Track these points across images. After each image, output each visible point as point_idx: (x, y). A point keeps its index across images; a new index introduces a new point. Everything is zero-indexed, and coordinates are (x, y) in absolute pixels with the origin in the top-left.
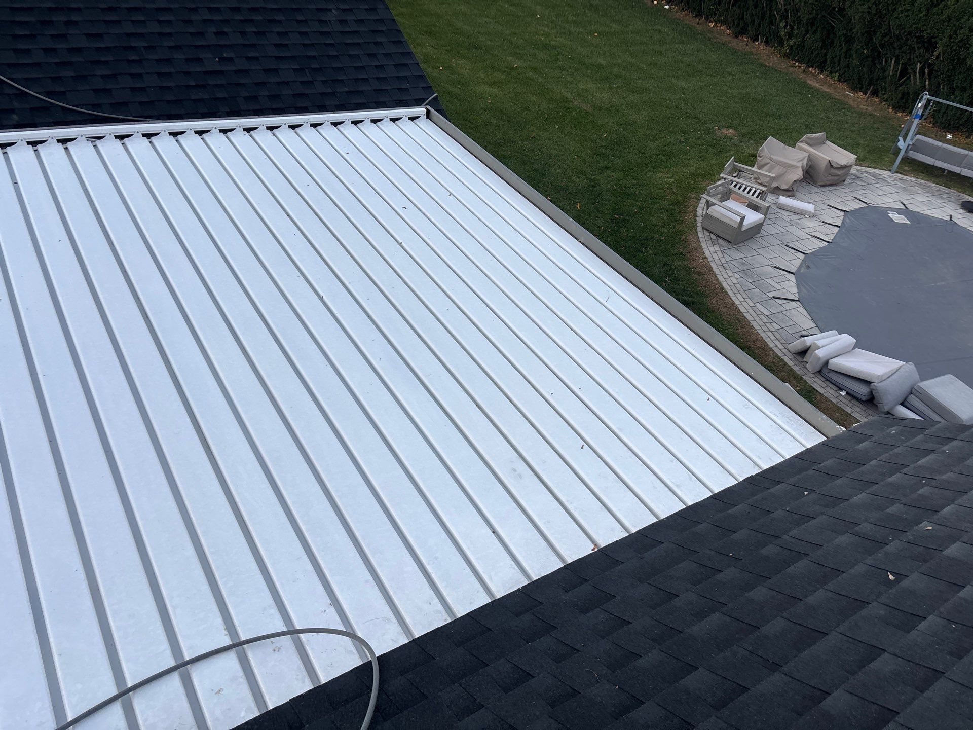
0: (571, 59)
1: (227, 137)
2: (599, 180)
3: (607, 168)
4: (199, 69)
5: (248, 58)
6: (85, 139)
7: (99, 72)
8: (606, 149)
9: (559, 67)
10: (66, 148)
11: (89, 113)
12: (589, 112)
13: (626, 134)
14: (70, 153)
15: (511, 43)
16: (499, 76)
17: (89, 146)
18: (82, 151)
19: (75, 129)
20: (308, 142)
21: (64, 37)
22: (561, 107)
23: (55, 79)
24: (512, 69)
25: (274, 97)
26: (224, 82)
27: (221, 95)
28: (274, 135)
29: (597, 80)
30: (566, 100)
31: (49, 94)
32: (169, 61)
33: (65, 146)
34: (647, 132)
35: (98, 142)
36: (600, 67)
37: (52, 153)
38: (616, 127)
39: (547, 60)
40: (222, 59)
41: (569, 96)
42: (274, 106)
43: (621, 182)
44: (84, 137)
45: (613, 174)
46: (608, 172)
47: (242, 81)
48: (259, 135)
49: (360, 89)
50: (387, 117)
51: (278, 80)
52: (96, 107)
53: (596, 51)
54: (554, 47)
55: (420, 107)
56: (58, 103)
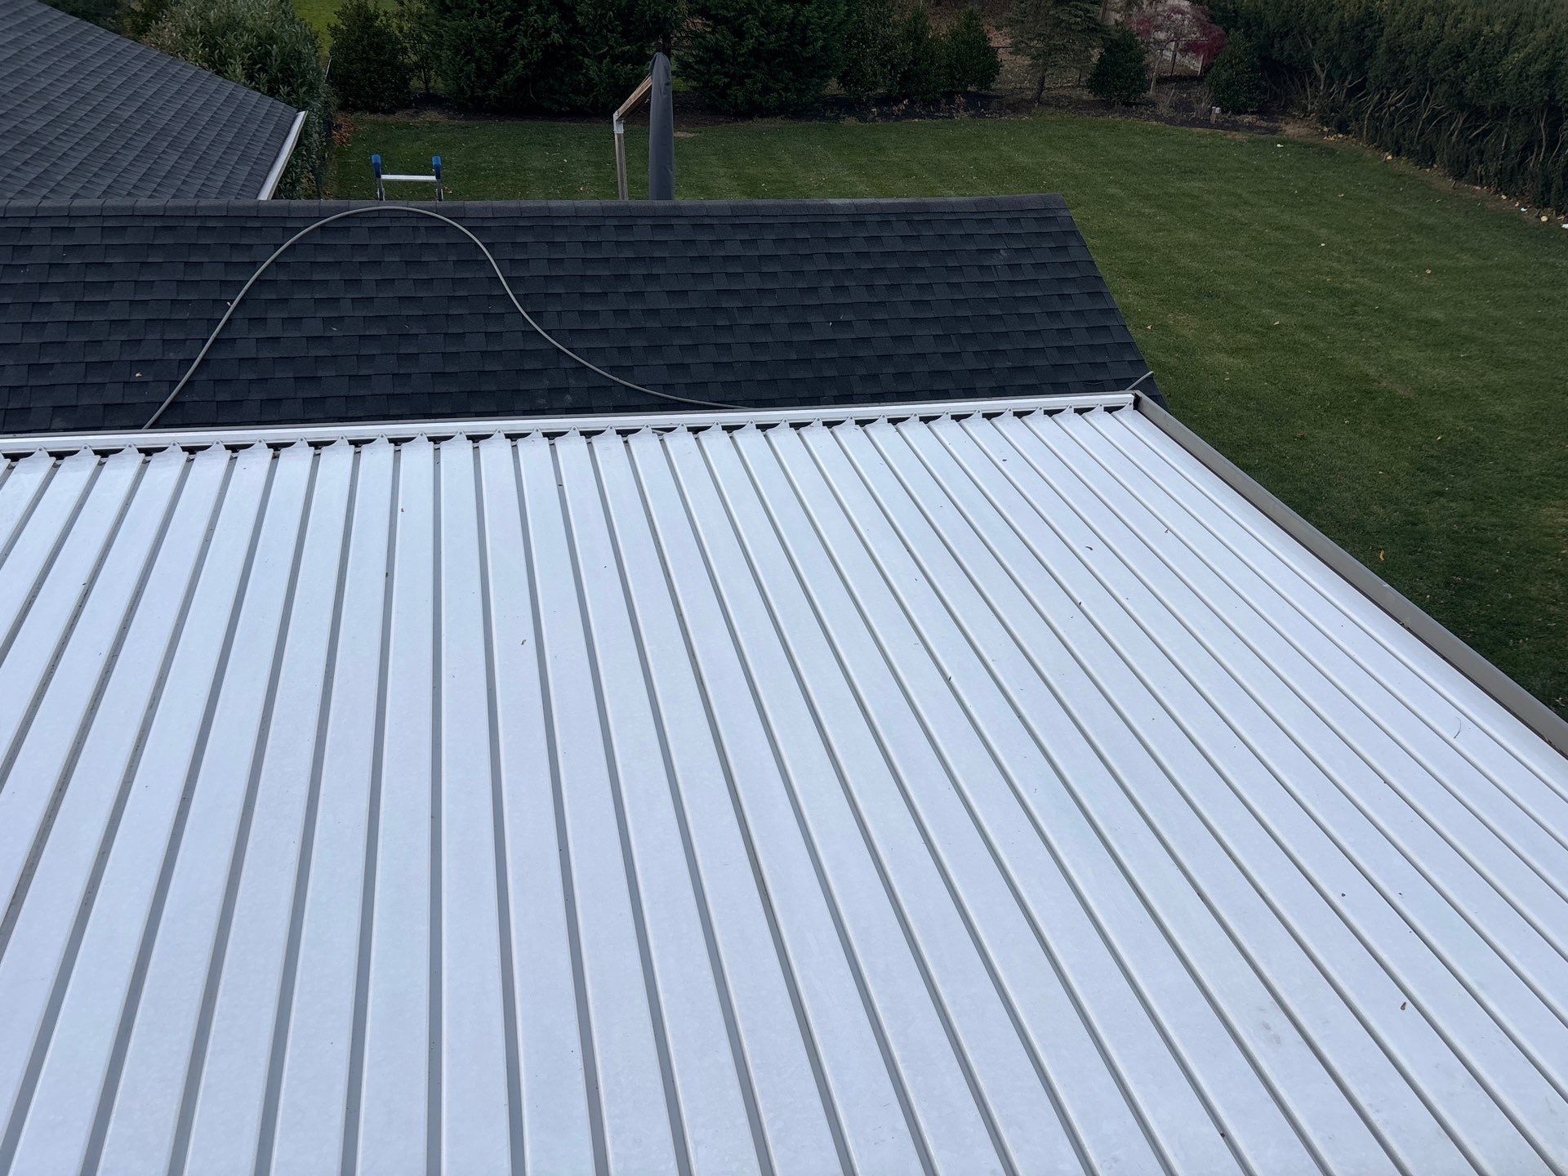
0: (1380, 311)
1: (832, 432)
2: (1424, 513)
3: (1441, 494)
4: (804, 338)
5: (873, 322)
6: (652, 430)
7: (677, 342)
8: (1439, 461)
9: (1356, 324)
10: (626, 442)
11: (658, 396)
12: (1409, 399)
13: (1481, 436)
14: (630, 449)
15: (1271, 287)
16: (1248, 339)
17: (656, 438)
18: (645, 446)
19: (644, 417)
20: (947, 443)
21: (638, 295)
22: (1356, 390)
23: (624, 350)
24: (1271, 328)
25: (901, 376)
26: (835, 355)
27: (828, 373)
28: (897, 430)
29: (1427, 346)
30: (1366, 378)
31: (612, 369)
32: (765, 327)
33: (625, 439)
34: (1522, 435)
35: (666, 436)
36: (1435, 323)
37: (609, 448)
38: (1461, 424)
39: (1334, 314)
40: (837, 323)
41: (1372, 371)
42: (901, 389)
43: (1469, 520)
44: (650, 428)
45: (1453, 505)
46: (1443, 500)
47: (861, 353)
48: (876, 431)
49: (1031, 364)
50: (1071, 407)
51: (911, 351)
52: (667, 387)
53: (1427, 299)
54: (1349, 293)
55: (1123, 392)
56: (621, 381)
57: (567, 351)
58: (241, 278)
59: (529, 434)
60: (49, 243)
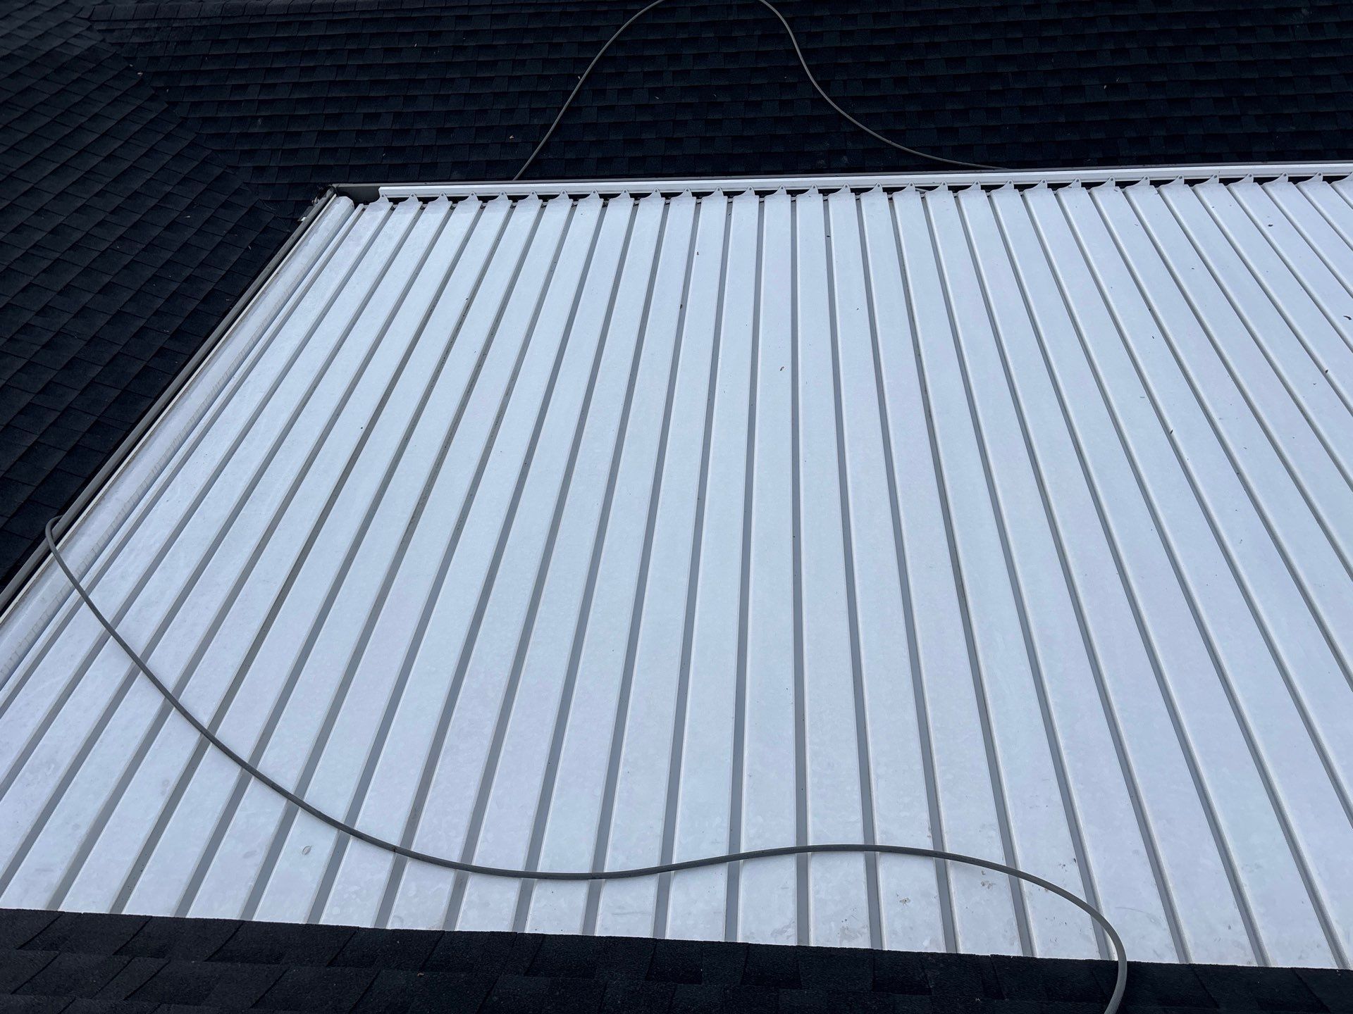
1: (1090, 194)
4: (1076, 101)
5: (1150, 85)
6: (915, 189)
7: (949, 107)
10: (891, 199)
11: (927, 158)
14: (893, 205)
17: (918, 196)
18: (907, 203)
19: (906, 177)
20: (1210, 207)
21: (920, 63)
23: (898, 115)
25: (1173, 139)
26: (1106, 118)
27: (1095, 136)
28: (1159, 192)
31: (887, 133)
32: (1038, 91)
33: (890, 196)
35: (927, 194)
37: (875, 204)
40: (1112, 86)
44: (914, 186)
47: (1132, 116)
48: (1136, 192)
51: (1187, 114)
52: (935, 150)
56: (894, 144)
57: (848, 116)
58: (589, 55)
59: (807, 190)
60: (453, 29)
